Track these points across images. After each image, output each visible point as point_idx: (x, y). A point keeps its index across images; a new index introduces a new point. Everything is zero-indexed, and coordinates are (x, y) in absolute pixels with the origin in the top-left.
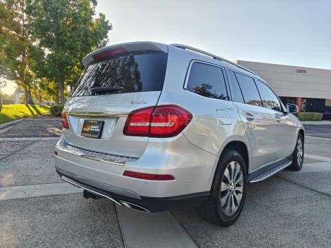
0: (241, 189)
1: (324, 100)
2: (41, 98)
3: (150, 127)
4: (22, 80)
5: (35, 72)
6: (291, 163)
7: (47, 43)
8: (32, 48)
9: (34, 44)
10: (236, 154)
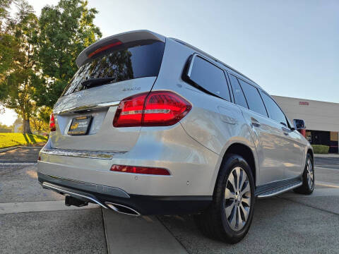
0: (247, 201)
1: (328, 133)
2: (40, 128)
3: (143, 115)
4: (22, 109)
5: (36, 100)
6: (301, 184)
7: (50, 71)
8: (34, 77)
9: (37, 74)
10: (241, 159)
